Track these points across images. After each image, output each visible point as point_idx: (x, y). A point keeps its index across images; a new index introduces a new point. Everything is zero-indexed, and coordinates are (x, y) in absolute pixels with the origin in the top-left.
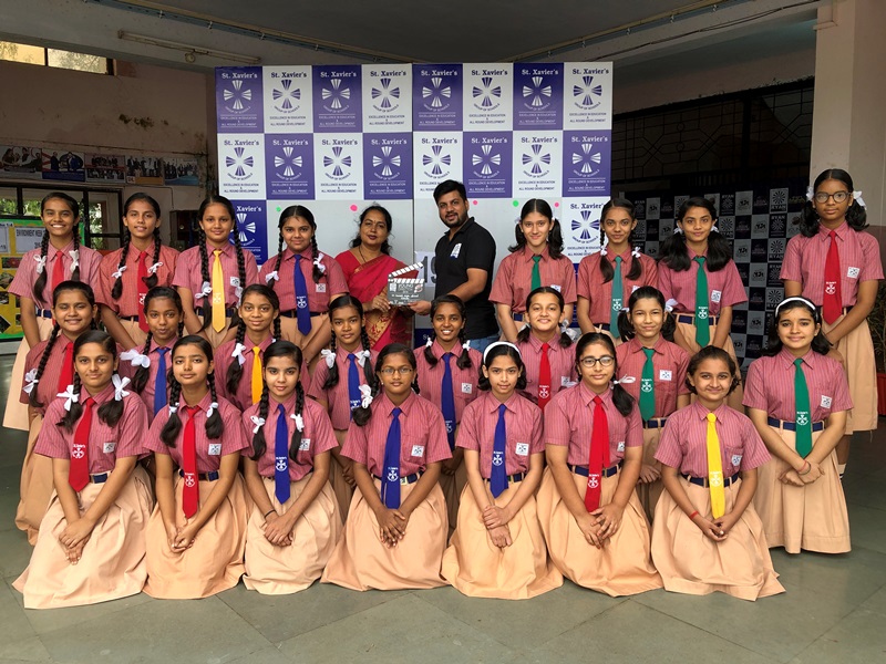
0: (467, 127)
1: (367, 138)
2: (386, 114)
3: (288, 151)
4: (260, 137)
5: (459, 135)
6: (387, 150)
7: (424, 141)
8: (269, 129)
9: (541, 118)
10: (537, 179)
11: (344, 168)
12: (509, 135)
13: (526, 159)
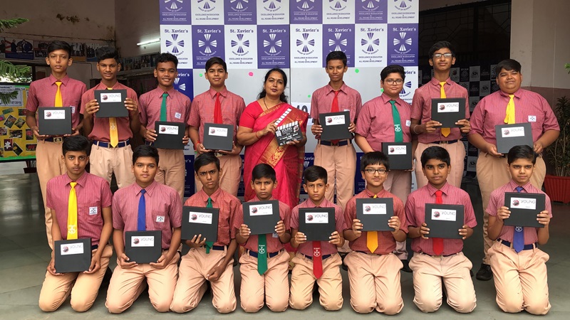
0: (325, 21)
1: (260, 28)
2: (272, 12)
3: (207, 37)
4: (189, 28)
5: (320, 27)
6: (273, 36)
7: (297, 30)
8: (194, 22)
9: (373, 16)
10: (370, 55)
11: (245, 48)
12: (352, 27)
13: (364, 42)
